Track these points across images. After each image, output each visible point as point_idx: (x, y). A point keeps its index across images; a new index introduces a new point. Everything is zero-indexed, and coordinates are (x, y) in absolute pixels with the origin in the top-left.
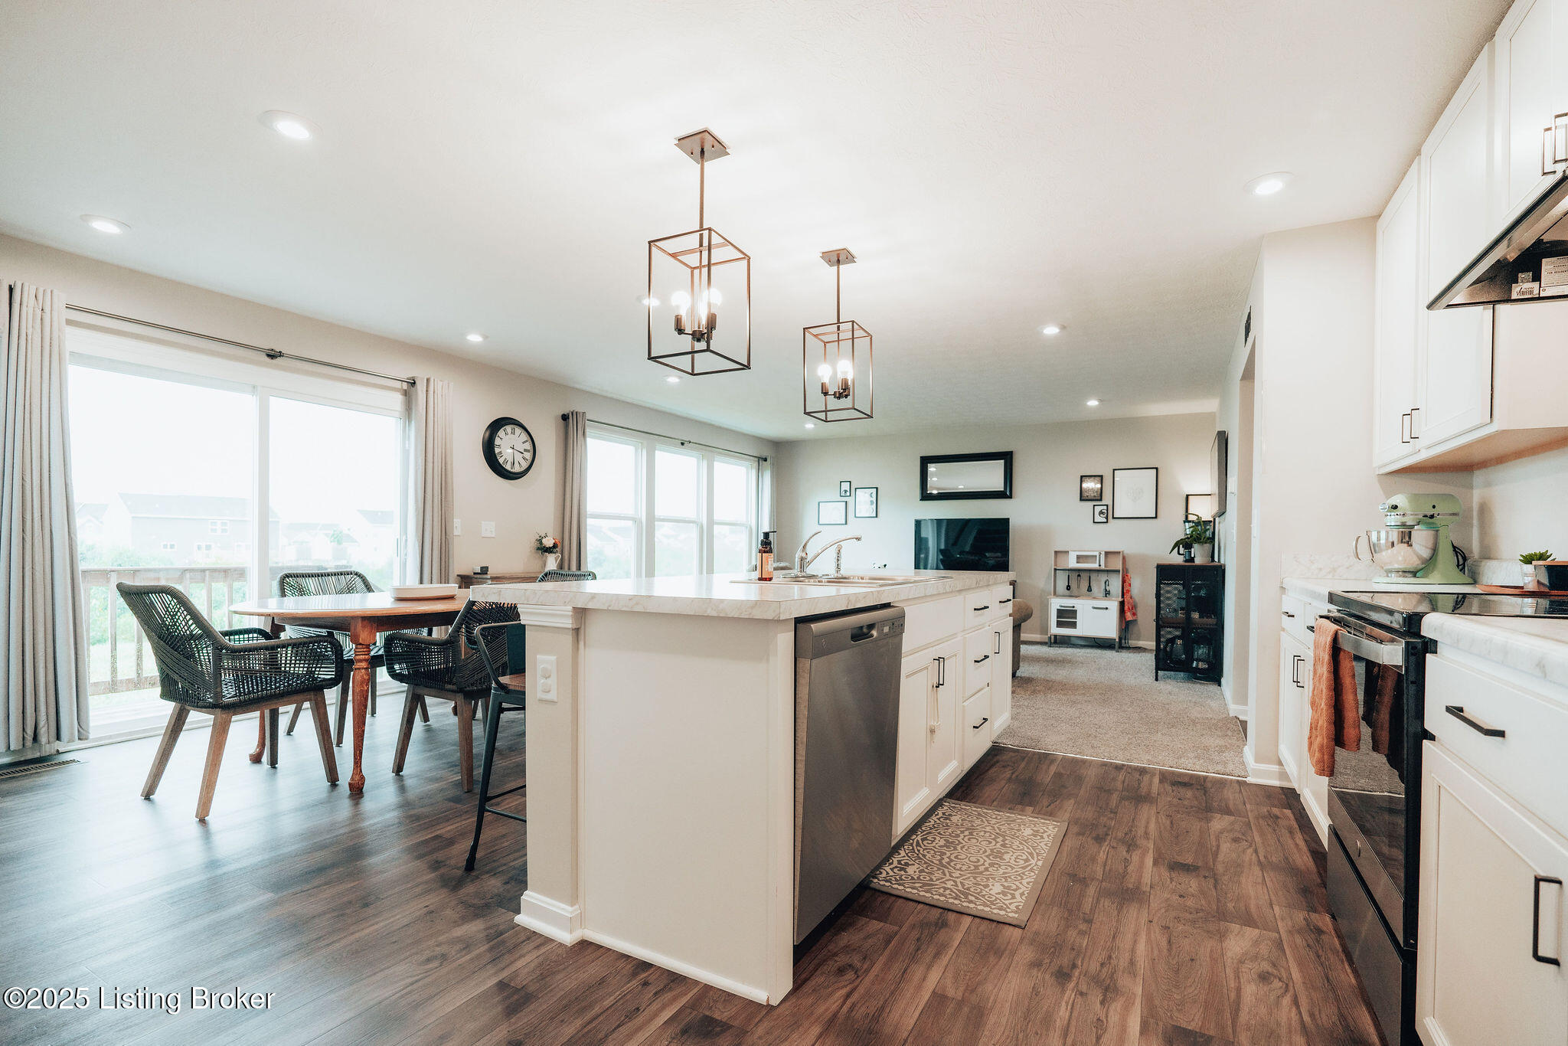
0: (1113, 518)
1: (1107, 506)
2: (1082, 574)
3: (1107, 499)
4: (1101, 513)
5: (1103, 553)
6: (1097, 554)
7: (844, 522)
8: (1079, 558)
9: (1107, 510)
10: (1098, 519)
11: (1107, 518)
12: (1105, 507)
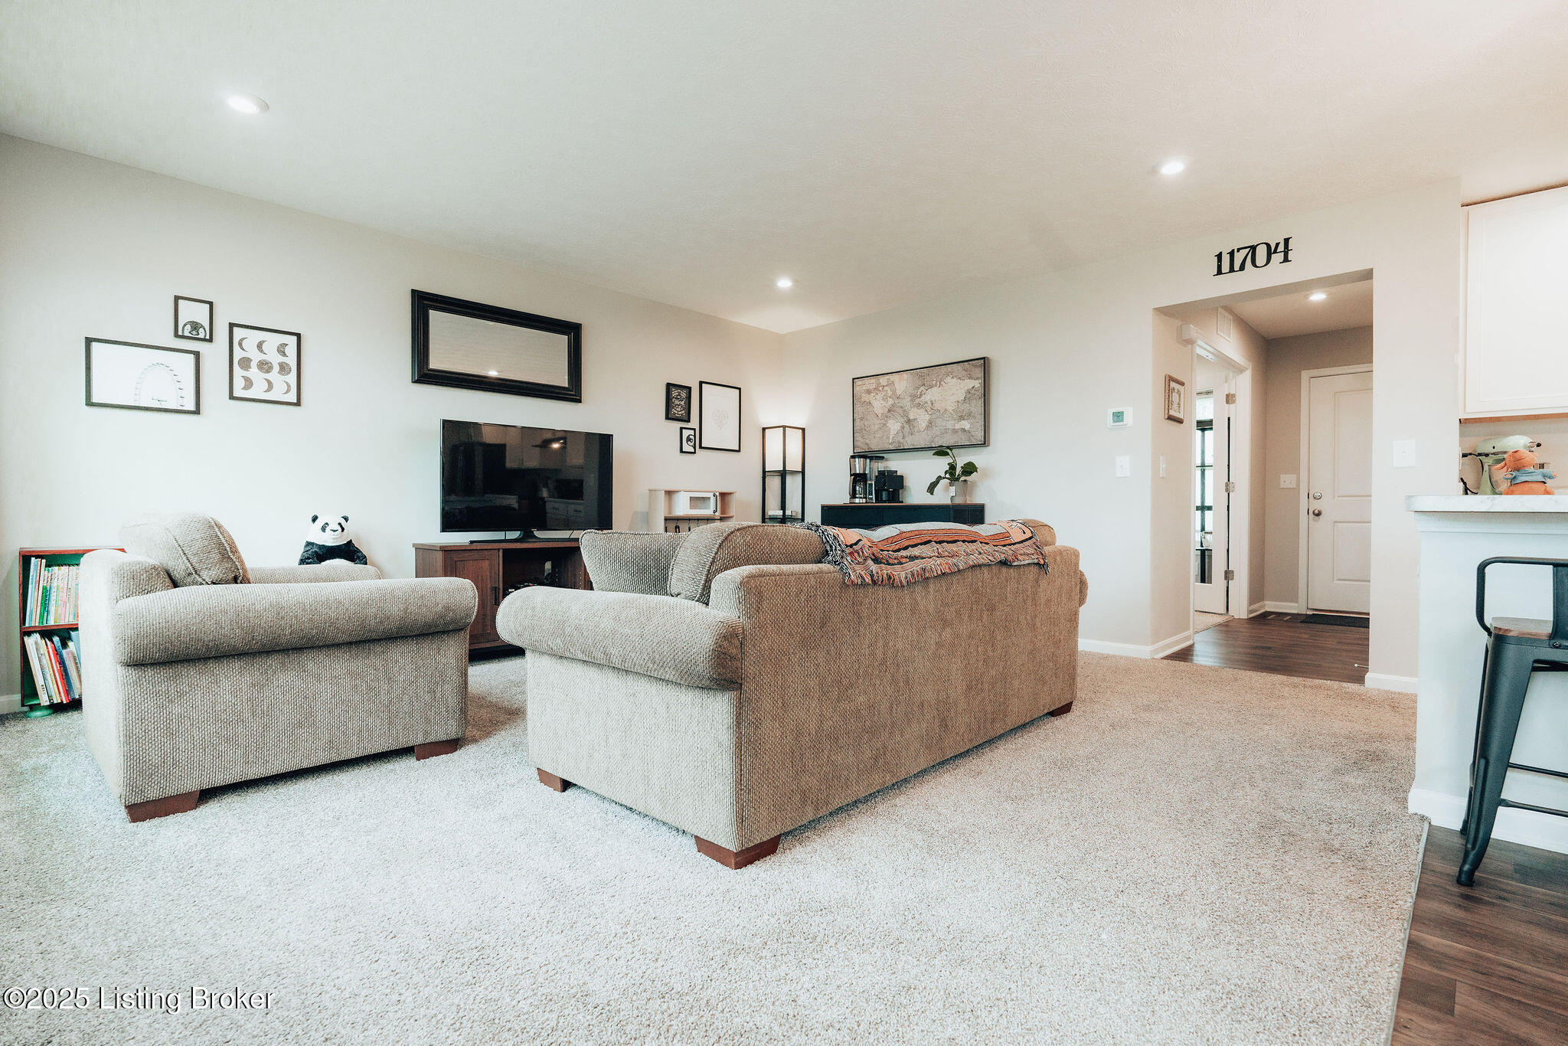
0: (701, 447)
1: (694, 430)
2: (681, 525)
3: (694, 423)
4: (688, 439)
5: (718, 494)
6: (711, 495)
7: (192, 408)
8: (696, 501)
9: (695, 436)
10: (687, 448)
11: (695, 448)
12: (692, 432)
